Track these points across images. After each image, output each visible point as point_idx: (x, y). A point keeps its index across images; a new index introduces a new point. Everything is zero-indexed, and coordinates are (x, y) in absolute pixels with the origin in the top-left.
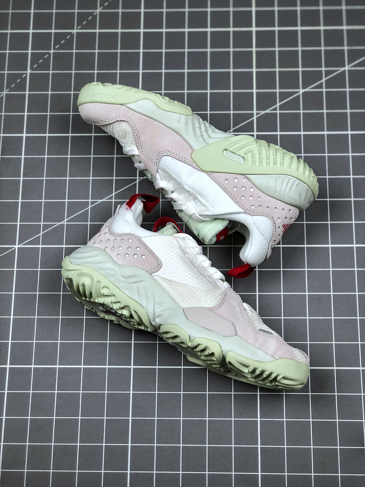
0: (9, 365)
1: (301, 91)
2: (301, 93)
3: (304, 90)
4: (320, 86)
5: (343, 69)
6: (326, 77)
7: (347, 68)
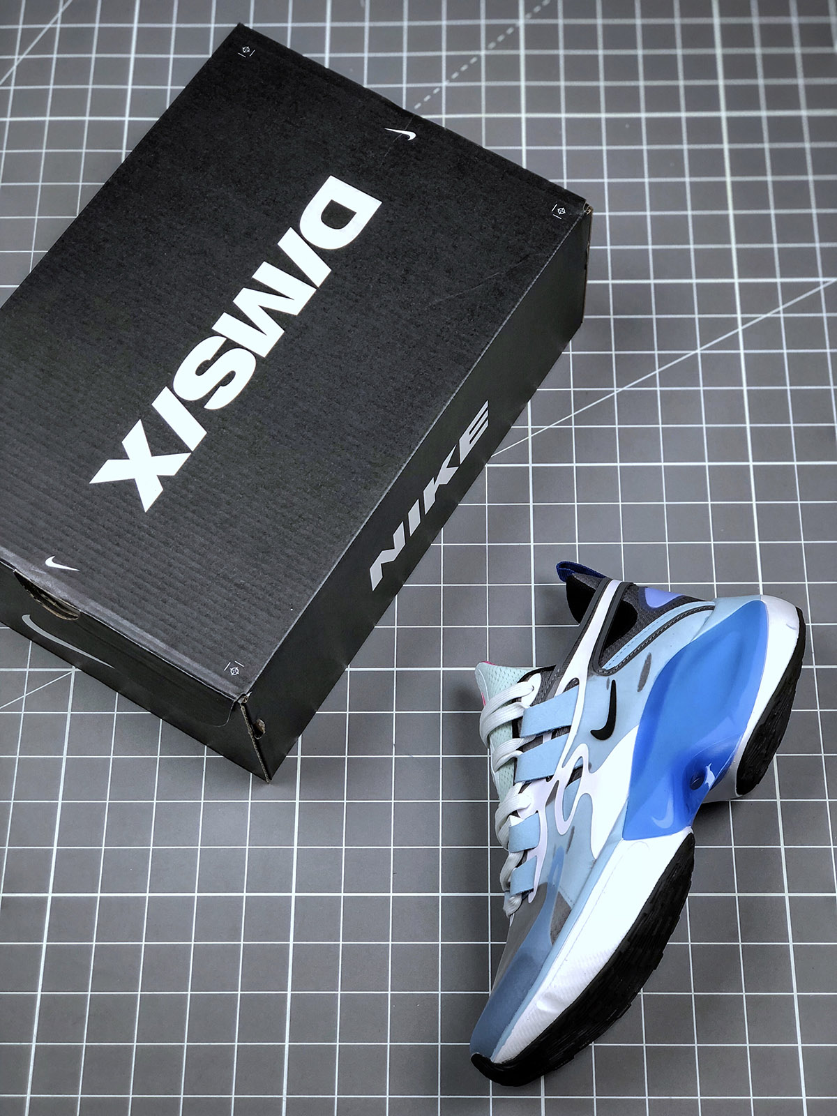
0: (53, 892)
1: (616, 390)
2: (615, 393)
3: (621, 390)
4: (651, 383)
5: (693, 353)
6: (659, 368)
7: (699, 351)
